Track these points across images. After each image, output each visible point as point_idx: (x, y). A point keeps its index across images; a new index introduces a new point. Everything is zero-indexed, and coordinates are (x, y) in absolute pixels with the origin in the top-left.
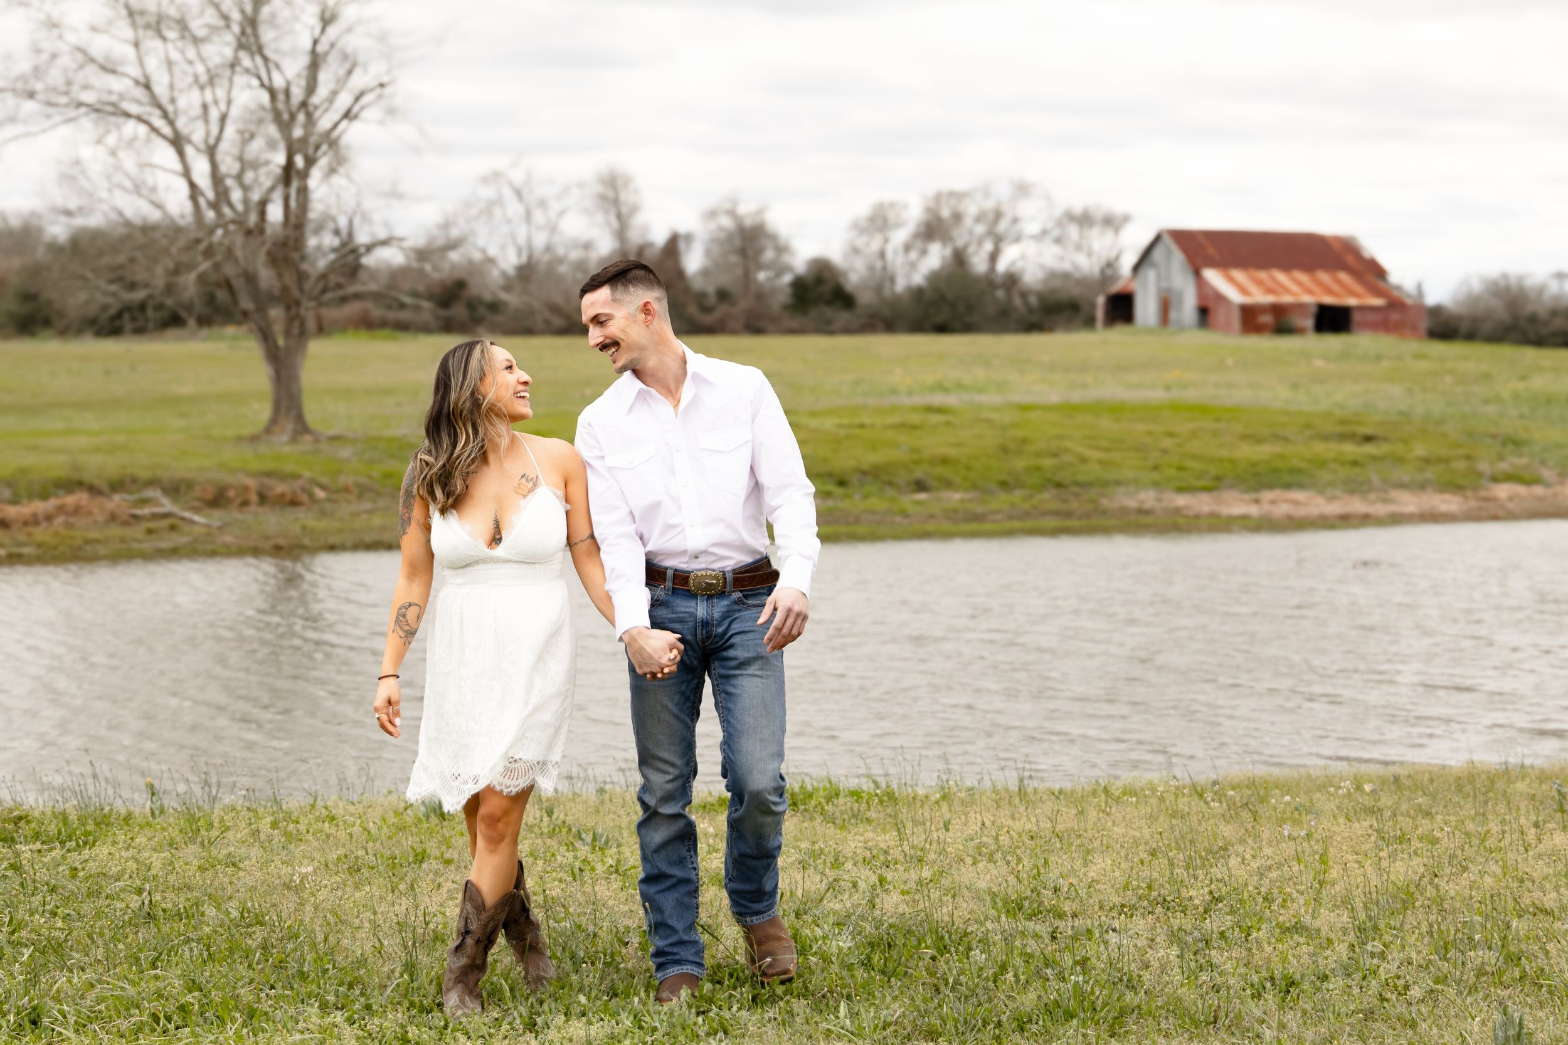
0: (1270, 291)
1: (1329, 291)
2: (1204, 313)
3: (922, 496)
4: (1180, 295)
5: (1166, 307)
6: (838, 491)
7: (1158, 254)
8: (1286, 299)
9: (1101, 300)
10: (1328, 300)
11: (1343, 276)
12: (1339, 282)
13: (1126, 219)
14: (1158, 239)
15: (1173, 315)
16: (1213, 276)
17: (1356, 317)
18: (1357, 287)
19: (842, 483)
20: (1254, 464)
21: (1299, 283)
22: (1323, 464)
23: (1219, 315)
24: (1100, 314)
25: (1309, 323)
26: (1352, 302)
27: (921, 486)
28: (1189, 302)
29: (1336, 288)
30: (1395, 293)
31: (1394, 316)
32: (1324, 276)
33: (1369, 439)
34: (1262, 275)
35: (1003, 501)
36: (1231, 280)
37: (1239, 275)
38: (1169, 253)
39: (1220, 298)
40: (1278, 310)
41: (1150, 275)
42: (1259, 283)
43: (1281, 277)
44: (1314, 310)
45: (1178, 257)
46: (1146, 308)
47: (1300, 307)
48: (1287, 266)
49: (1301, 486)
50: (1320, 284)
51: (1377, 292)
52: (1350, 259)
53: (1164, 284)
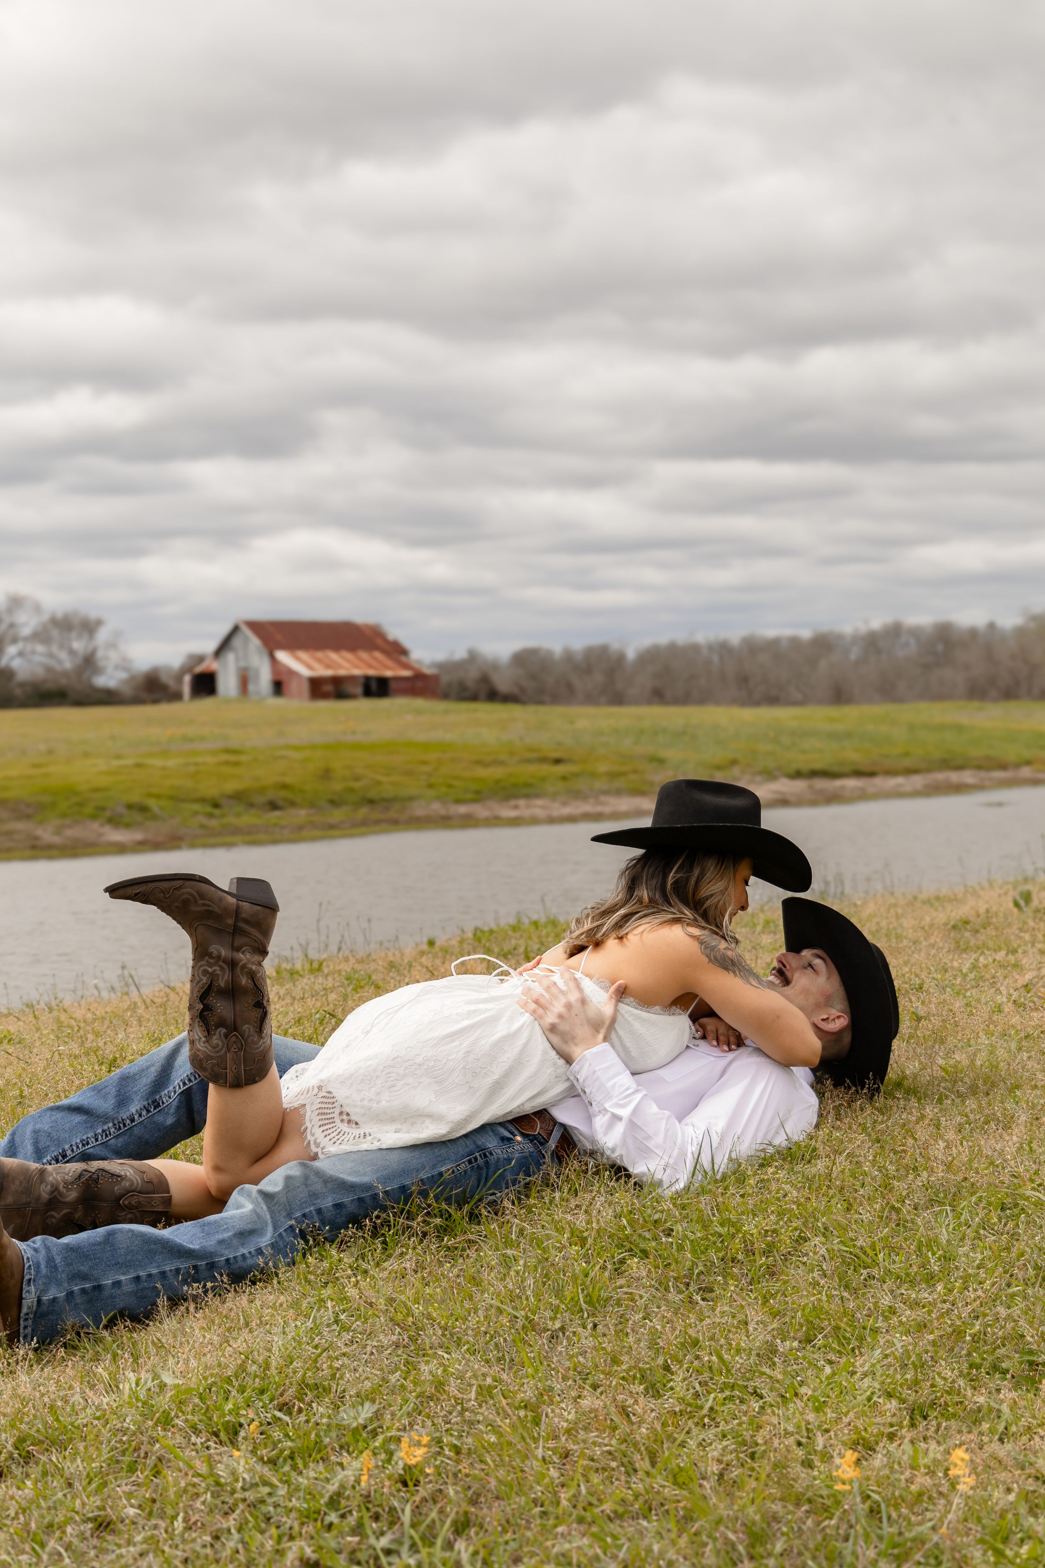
0: (328, 667)
1: (370, 666)
2: (278, 687)
3: (277, 813)
4: (257, 672)
5: (244, 681)
6: (217, 812)
7: (237, 642)
8: (342, 672)
9: (187, 679)
10: (371, 672)
11: (377, 654)
12: (375, 659)
13: (99, 623)
14: (236, 630)
15: (251, 687)
16: (283, 656)
17: (393, 685)
18: (389, 663)
19: (216, 805)
20: (498, 782)
21: (348, 660)
22: (543, 779)
23: (293, 686)
24: (186, 689)
25: (359, 690)
26: (388, 673)
27: (273, 806)
28: (265, 677)
29: (374, 663)
30: (416, 666)
31: (419, 684)
32: (364, 655)
33: (558, 761)
34: (320, 654)
35: (337, 815)
36: (298, 659)
37: (302, 654)
38: (246, 640)
39: (291, 673)
40: (337, 681)
41: (230, 657)
42: (319, 661)
43: (333, 656)
44: (362, 681)
45: (255, 642)
46: (227, 683)
47: (352, 679)
48: (337, 647)
49: (538, 796)
50: (361, 660)
51: (406, 666)
52: (379, 642)
53: (242, 664)
